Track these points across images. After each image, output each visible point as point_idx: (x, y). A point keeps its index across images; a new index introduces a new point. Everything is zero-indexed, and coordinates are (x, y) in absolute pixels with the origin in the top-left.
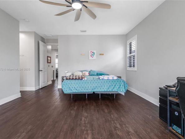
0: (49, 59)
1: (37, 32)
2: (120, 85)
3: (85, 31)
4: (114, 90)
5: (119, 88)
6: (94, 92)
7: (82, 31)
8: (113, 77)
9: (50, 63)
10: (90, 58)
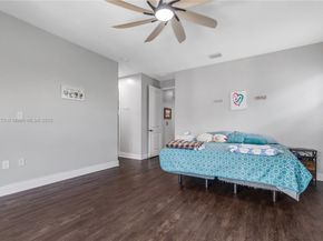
0: (168, 112)
1: (147, 73)
2: (284, 172)
3: (219, 55)
4: (263, 181)
5: (280, 178)
6: (216, 177)
7: (213, 57)
8: (263, 151)
9: (170, 118)
10: (234, 107)
